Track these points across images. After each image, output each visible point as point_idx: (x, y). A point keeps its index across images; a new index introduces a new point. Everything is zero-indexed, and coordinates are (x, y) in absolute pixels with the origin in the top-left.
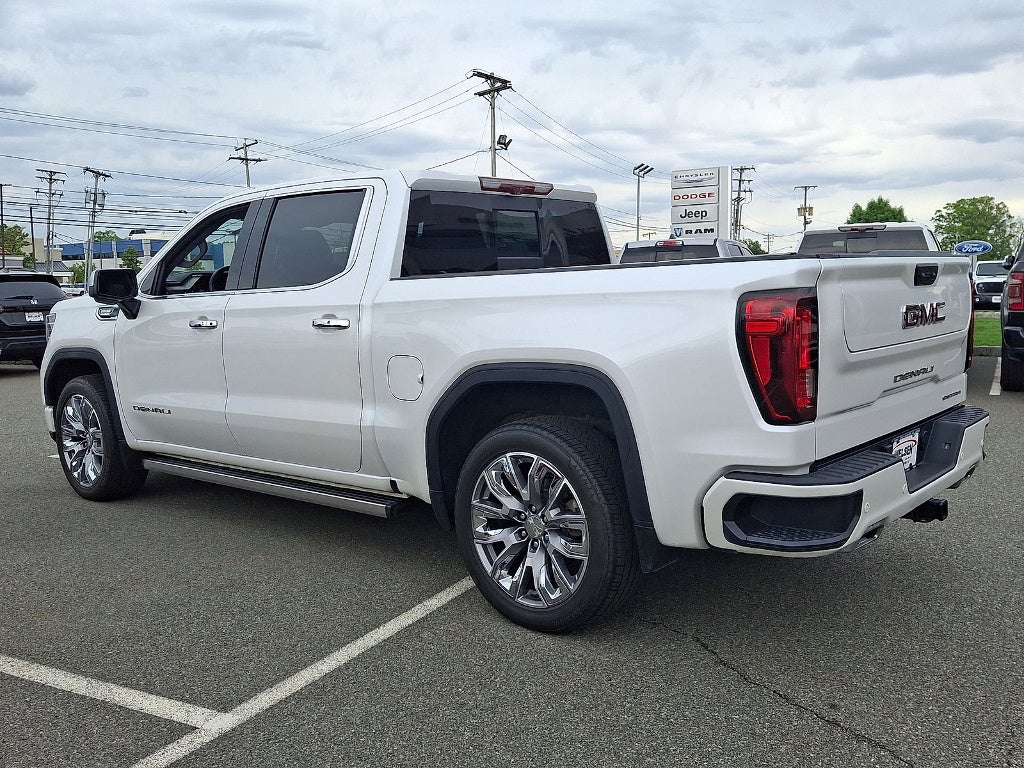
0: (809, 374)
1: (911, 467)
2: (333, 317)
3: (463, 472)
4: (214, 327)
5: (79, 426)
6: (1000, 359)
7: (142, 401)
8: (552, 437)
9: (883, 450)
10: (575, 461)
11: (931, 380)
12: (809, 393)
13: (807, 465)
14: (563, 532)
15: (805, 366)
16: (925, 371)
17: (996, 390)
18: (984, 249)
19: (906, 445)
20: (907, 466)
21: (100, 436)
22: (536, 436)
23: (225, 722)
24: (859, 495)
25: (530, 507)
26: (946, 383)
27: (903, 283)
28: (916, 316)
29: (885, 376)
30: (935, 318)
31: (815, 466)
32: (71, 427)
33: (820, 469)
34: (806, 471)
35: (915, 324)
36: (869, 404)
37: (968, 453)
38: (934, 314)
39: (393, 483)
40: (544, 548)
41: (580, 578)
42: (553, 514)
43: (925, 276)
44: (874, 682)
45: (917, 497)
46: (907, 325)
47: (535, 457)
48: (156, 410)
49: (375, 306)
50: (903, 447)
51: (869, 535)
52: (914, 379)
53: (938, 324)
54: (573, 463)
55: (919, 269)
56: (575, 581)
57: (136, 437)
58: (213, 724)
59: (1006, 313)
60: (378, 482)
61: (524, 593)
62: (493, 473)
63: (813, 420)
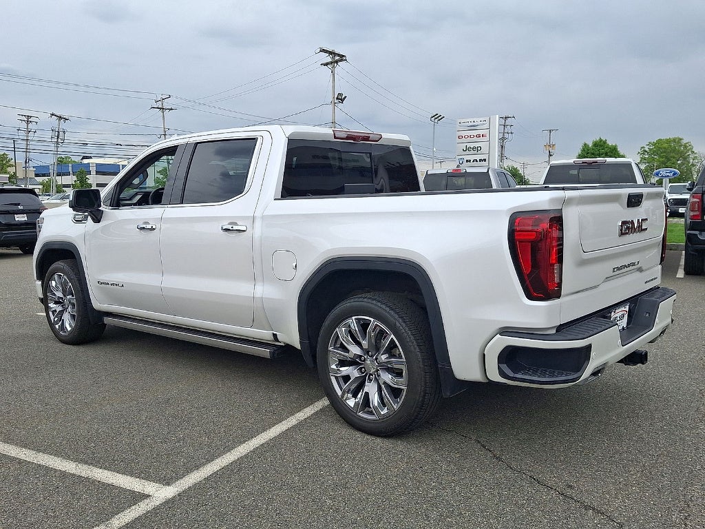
0: (556, 266)
1: (623, 328)
2: (236, 224)
3: (323, 328)
4: (154, 229)
5: (59, 294)
6: (684, 252)
7: (104, 278)
8: (384, 307)
9: (605, 317)
10: (399, 324)
11: (638, 270)
12: (557, 280)
13: (554, 327)
14: (390, 370)
15: (554, 262)
16: (633, 264)
17: (681, 274)
18: (674, 174)
19: (620, 314)
20: (621, 328)
21: (74, 301)
22: (373, 306)
23: (168, 492)
24: (589, 347)
25: (368, 353)
26: (648, 272)
27: (620, 206)
28: (627, 228)
29: (607, 268)
30: (641, 229)
31: (560, 328)
32: (55, 295)
33: (563, 330)
34: (554, 331)
35: (627, 234)
36: (595, 287)
37: (662, 319)
38: (640, 226)
39: (275, 335)
40: (377, 380)
41: (401, 400)
42: (383, 358)
43: (634, 201)
44: (597, 471)
45: (628, 349)
46: (622, 234)
47: (372, 320)
48: (112, 284)
49: (263, 217)
50: (618, 315)
51: (595, 374)
52: (626, 269)
53: (643, 233)
54: (398, 324)
55: (630, 197)
56: (398, 403)
57: (99, 303)
58: (161, 493)
59: (689, 221)
60: (266, 335)
61: (363, 409)
62: (343, 329)
63: (559, 297)
